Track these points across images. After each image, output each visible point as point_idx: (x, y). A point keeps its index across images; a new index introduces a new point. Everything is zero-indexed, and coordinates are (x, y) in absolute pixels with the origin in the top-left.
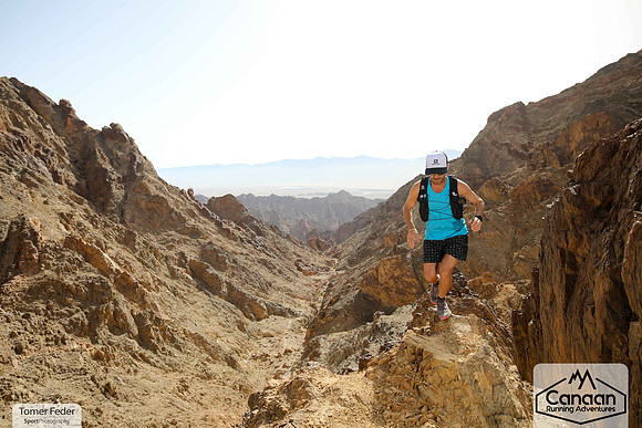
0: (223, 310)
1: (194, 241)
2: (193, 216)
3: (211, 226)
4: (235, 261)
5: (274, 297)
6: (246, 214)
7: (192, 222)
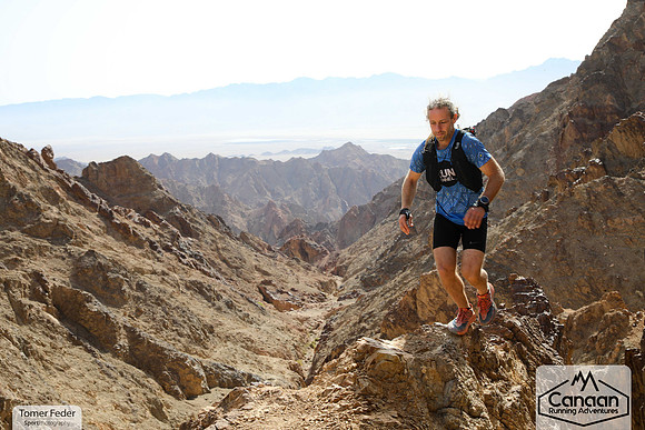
0: (121, 380)
1: (59, 250)
2: (55, 200)
3: (91, 221)
4: (140, 287)
5: (218, 354)
6: (159, 193)
7: (53, 213)
